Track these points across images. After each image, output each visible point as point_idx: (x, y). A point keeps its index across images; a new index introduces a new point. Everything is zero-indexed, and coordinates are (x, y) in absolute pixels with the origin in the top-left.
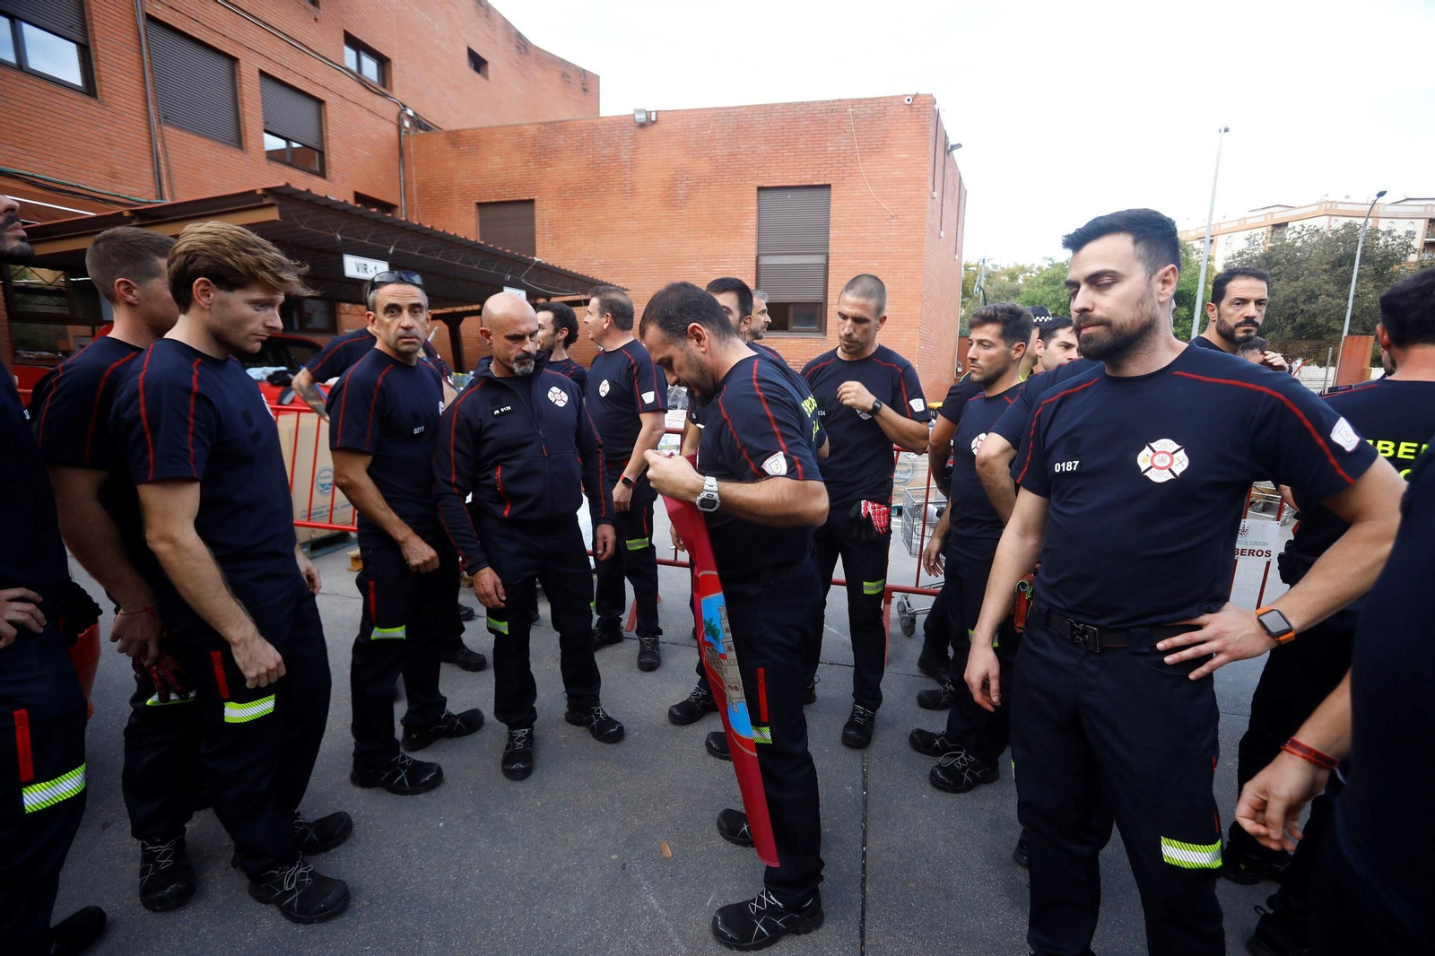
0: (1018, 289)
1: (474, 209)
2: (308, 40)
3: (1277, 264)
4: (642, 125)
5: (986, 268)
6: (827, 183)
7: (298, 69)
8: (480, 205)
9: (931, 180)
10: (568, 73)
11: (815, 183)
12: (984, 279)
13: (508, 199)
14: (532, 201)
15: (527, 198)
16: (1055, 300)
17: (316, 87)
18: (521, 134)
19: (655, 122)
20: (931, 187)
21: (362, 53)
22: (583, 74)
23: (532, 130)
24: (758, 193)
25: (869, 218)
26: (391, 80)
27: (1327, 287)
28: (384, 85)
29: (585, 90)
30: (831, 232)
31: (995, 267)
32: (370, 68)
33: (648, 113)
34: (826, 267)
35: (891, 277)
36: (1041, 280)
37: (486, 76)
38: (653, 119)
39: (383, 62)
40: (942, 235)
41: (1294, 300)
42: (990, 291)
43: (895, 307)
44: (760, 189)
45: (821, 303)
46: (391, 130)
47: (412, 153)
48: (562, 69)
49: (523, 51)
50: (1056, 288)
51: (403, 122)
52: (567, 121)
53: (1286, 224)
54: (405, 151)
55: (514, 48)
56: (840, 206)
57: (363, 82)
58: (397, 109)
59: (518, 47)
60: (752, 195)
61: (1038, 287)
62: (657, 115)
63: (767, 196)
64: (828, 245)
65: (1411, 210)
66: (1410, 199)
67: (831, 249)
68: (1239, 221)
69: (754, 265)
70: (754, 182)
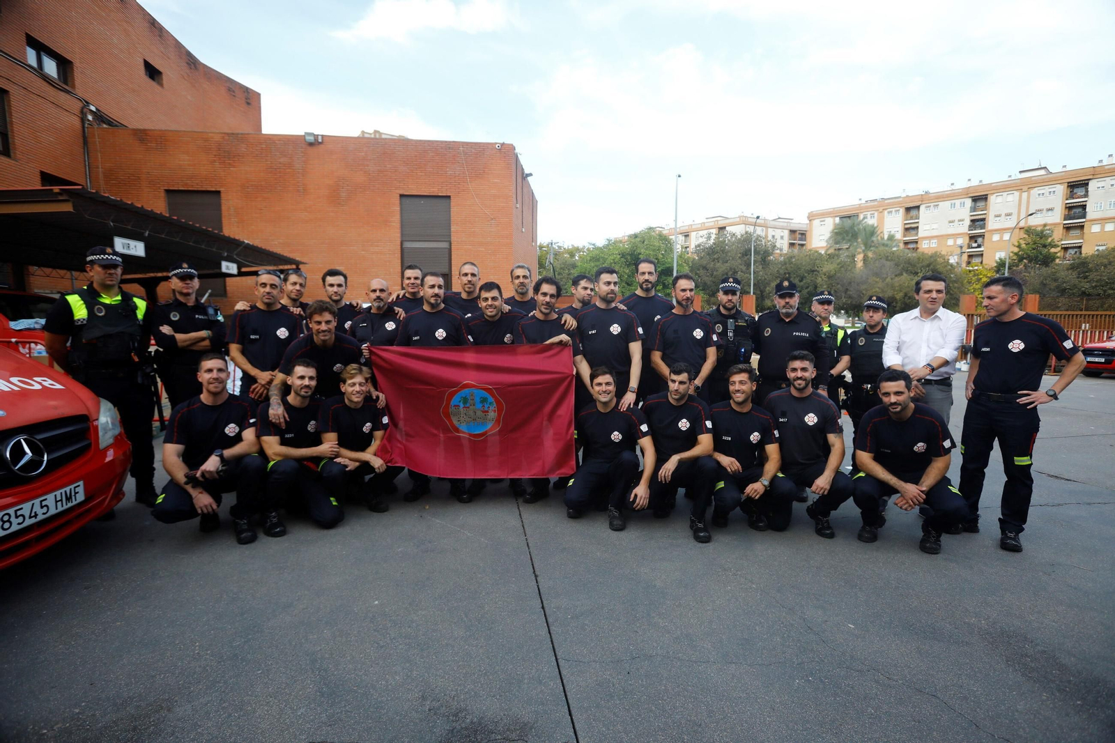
0: (575, 264)
1: (163, 194)
3: (717, 252)
4: (311, 144)
5: (554, 248)
6: (448, 194)
8: (168, 191)
9: (515, 196)
10: (234, 89)
11: (440, 194)
12: (552, 256)
13: (196, 189)
14: (218, 193)
15: (214, 189)
18: (206, 140)
19: (321, 143)
20: (515, 201)
21: (42, 53)
22: (246, 90)
23: (217, 138)
24: (400, 199)
25: (477, 219)
26: (73, 79)
27: (741, 267)
28: (66, 82)
29: (248, 104)
30: (452, 227)
31: (560, 247)
32: (50, 67)
33: (316, 136)
34: (450, 250)
36: (589, 258)
37: (161, 85)
38: (320, 140)
39: (64, 65)
40: (523, 231)
41: (727, 274)
42: (559, 266)
44: (401, 196)
45: (448, 274)
46: (76, 122)
47: (97, 143)
48: (227, 84)
49: (193, 66)
50: (598, 263)
51: (86, 116)
52: (248, 134)
53: (725, 228)
54: (90, 140)
55: (186, 65)
56: (457, 211)
57: (46, 78)
58: (80, 105)
59: (188, 64)
60: (397, 200)
61: (587, 262)
62: (322, 138)
63: (404, 199)
64: (450, 236)
65: (781, 224)
66: (779, 218)
67: (453, 239)
68: (701, 224)
69: (399, 247)
70: (397, 191)
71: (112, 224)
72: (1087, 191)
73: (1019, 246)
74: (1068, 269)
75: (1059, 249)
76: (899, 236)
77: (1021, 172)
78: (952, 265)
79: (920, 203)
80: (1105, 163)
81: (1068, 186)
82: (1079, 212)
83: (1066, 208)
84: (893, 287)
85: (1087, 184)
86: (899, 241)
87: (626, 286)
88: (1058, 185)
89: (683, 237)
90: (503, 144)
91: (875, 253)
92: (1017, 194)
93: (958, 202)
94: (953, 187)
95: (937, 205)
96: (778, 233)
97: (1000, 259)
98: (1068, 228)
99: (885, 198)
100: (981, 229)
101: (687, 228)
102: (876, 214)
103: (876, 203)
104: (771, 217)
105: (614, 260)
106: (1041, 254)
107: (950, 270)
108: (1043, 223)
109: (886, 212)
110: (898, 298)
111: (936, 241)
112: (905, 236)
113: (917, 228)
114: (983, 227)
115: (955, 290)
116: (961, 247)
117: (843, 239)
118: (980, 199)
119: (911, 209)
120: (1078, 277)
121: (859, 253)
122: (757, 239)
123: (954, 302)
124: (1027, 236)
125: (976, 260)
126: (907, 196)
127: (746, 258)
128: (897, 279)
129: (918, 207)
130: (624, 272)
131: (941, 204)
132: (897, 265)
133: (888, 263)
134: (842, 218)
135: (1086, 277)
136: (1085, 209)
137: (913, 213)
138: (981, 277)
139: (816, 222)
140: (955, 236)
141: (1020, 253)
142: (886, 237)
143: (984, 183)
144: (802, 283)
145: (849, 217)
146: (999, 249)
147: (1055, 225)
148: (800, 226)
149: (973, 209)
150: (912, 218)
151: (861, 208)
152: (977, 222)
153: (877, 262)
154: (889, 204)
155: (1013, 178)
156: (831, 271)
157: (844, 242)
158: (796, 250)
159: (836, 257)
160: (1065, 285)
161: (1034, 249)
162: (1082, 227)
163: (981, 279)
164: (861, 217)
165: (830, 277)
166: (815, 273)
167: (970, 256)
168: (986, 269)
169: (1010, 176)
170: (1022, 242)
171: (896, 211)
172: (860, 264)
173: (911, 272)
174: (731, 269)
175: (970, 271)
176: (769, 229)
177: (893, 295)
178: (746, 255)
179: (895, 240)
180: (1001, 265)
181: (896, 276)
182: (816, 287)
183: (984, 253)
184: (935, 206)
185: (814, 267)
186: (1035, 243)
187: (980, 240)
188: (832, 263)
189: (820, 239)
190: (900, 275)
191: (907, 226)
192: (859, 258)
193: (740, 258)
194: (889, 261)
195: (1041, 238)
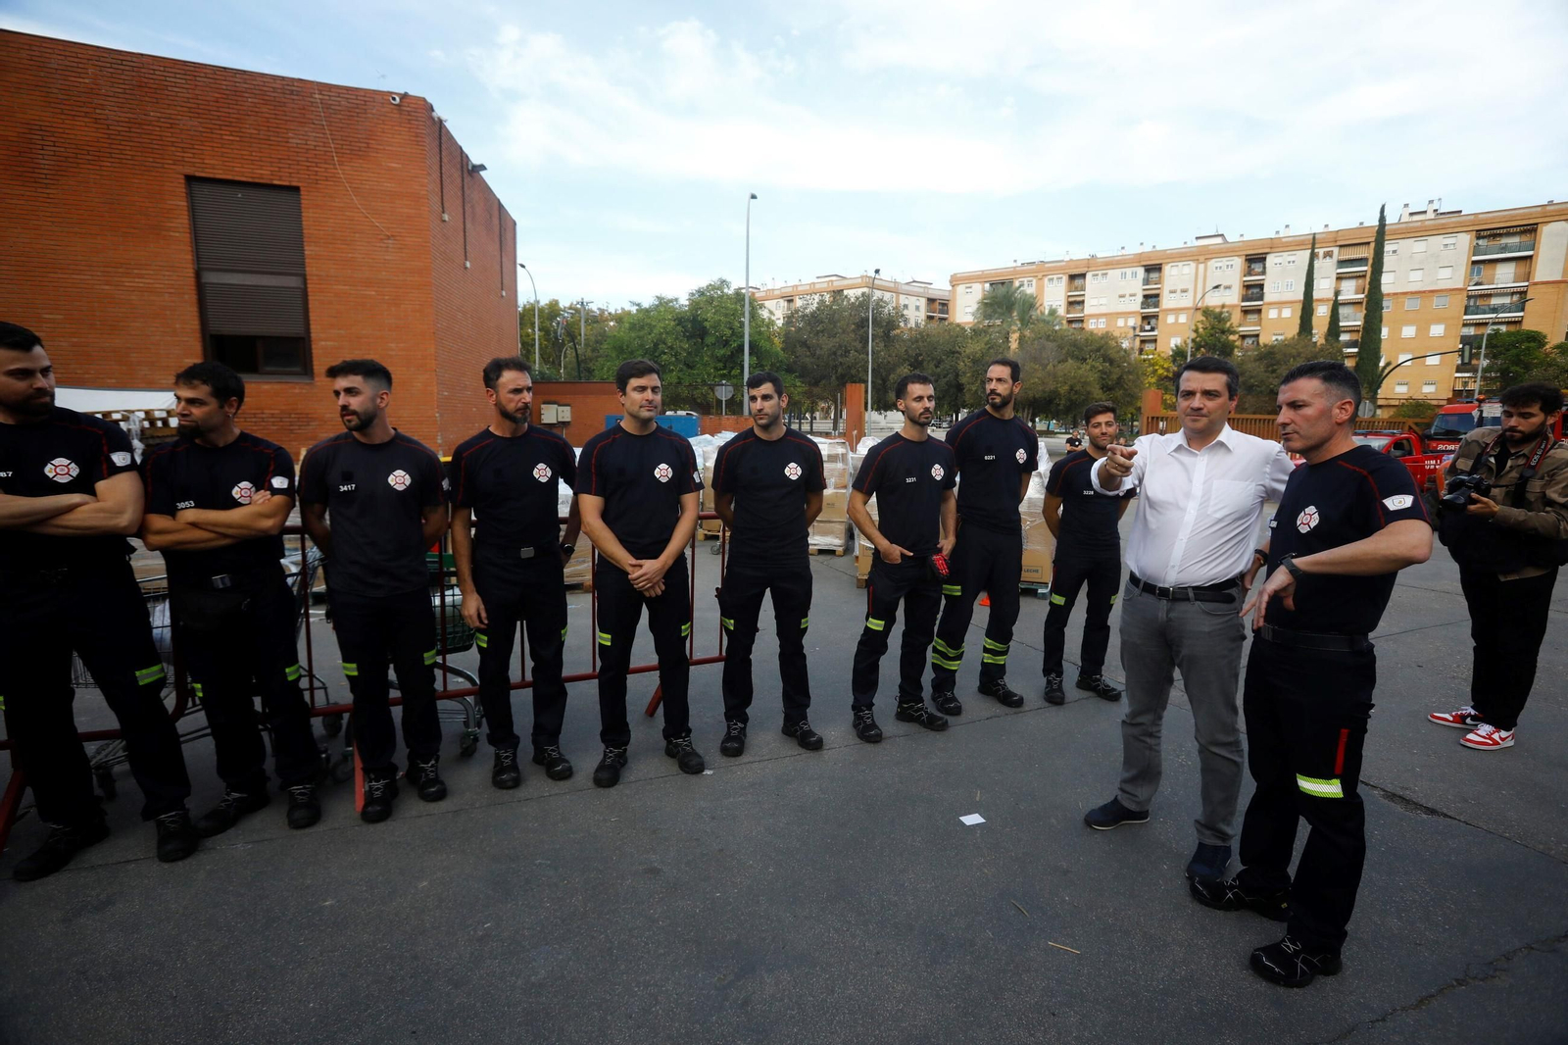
3: (822, 322)
6: (294, 184)
9: (435, 199)
11: (276, 182)
16: (642, 346)
20: (437, 207)
24: (187, 184)
25: (357, 235)
27: (854, 344)
30: (306, 248)
34: (304, 292)
35: (393, 309)
36: (628, 326)
40: (468, 265)
41: (835, 353)
43: (402, 345)
44: (190, 179)
45: (303, 338)
50: (640, 334)
56: (315, 217)
60: (181, 188)
63: (197, 187)
64: (303, 265)
65: (916, 289)
66: (914, 281)
67: (311, 270)
68: (810, 285)
69: (192, 281)
70: (179, 168)
72: (1264, 268)
73: (1196, 331)
74: (1256, 360)
75: (1237, 336)
76: (1061, 311)
77: (1197, 238)
78: (1125, 351)
79: (1086, 269)
80: (1281, 235)
81: (1246, 260)
82: (1257, 293)
83: (1244, 286)
84: (1055, 376)
85: (1265, 259)
86: (1062, 318)
87: (685, 368)
88: (1236, 258)
89: (786, 303)
90: (404, 96)
91: (1032, 331)
92: (1193, 265)
93: (1129, 271)
94: (1124, 252)
95: (1106, 274)
96: (912, 302)
97: (1176, 346)
98: (1246, 312)
99: (1045, 260)
100: (1155, 307)
101: (791, 289)
102: (1034, 283)
103: (1034, 267)
104: (903, 279)
105: (664, 328)
106: (1220, 342)
107: (1124, 356)
108: (1220, 304)
109: (1046, 279)
110: (1063, 392)
111: (1104, 320)
112: (1068, 312)
113: (1083, 302)
114: (1156, 305)
115: (1130, 384)
116: (1134, 328)
117: (995, 312)
118: (1153, 269)
119: (1076, 278)
120: (1266, 371)
121: (1014, 332)
122: (878, 304)
123: (1128, 399)
124: (1204, 319)
125: (1149, 347)
126: (1071, 260)
127: (862, 331)
128: (1060, 366)
129: (1083, 276)
130: (681, 347)
131: (1110, 272)
132: (1060, 347)
133: (1050, 345)
134: (991, 285)
135: (1274, 371)
136: (1262, 289)
137: (1078, 282)
138: (1157, 367)
139: (961, 289)
140: (1126, 315)
141: (1198, 339)
142: (1047, 312)
143: (1158, 248)
144: (939, 370)
145: (1003, 283)
146: (1175, 333)
147: (1234, 306)
148: (940, 293)
149: (1146, 282)
150: (1076, 289)
151: (1015, 272)
152: (1151, 299)
153: (1036, 342)
154: (1050, 269)
155: (1189, 245)
156: (976, 353)
157: (996, 316)
158: (934, 325)
159: (983, 334)
160: (1252, 380)
161: (1212, 335)
162: (1259, 311)
163: (1157, 370)
164: (1017, 284)
165: (975, 361)
166: (956, 355)
167: (1142, 342)
168: (1163, 358)
169: (1185, 243)
170: (1200, 326)
171: (1058, 278)
172: (1014, 345)
173: (1077, 358)
174: (840, 346)
175: (1144, 360)
176: (901, 296)
177: (1057, 388)
178: (863, 327)
179: (1058, 316)
180: (1179, 353)
181: (1059, 362)
182: (957, 375)
183: (1158, 338)
184: (1103, 274)
185: (954, 347)
186: (1213, 328)
187: (1153, 321)
188: (978, 342)
189: (965, 311)
190: (1064, 361)
191: (1071, 299)
192: (1014, 337)
193: (853, 331)
194: (1051, 341)
195: (1219, 322)
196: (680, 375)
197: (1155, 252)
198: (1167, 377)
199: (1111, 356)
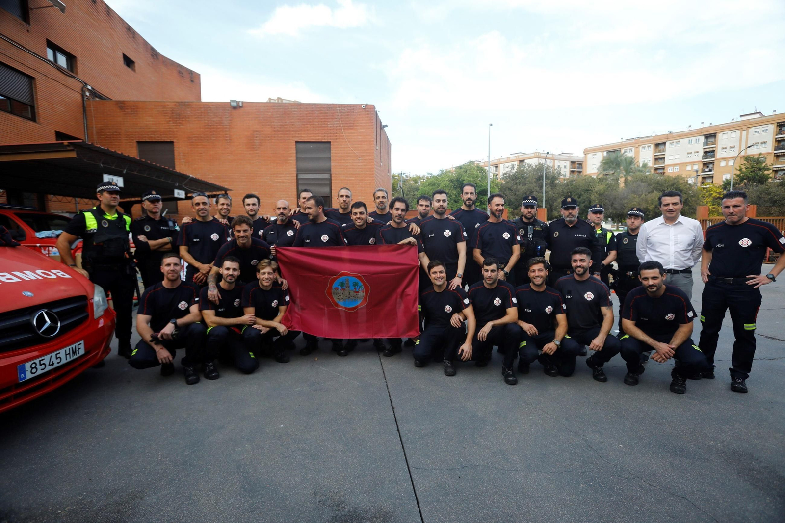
0: (418, 188)
1: (135, 144)
2: (23, 42)
3: (519, 178)
4: (235, 108)
5: (403, 177)
6: (329, 141)
7: (17, 59)
8: (139, 143)
9: (375, 141)
10: (182, 72)
11: (323, 141)
12: (402, 183)
13: (157, 140)
14: (172, 143)
15: (169, 140)
17: (30, 70)
18: (164, 107)
19: (241, 107)
20: (375, 144)
21: (57, 52)
22: (191, 72)
23: (171, 105)
24: (296, 144)
25: (349, 157)
26: (77, 68)
27: (536, 188)
28: (72, 71)
29: (192, 81)
30: (332, 163)
31: (407, 176)
32: (62, 61)
33: (238, 102)
34: (330, 179)
36: (427, 184)
37: (134, 70)
38: (241, 105)
39: (71, 59)
40: (382, 165)
42: (406, 189)
44: (297, 142)
45: (329, 196)
46: (79, 97)
47: (92, 111)
48: (178, 69)
49: (155, 57)
50: (434, 187)
51: (85, 93)
52: (192, 102)
53: (524, 161)
54: (87, 109)
55: (150, 56)
56: (336, 152)
57: (59, 68)
58: (81, 85)
59: (152, 56)
60: (293, 145)
61: (426, 187)
62: (242, 103)
63: (301, 146)
64: (330, 169)
65: (565, 157)
66: (563, 153)
67: (332, 171)
68: (507, 158)
69: (295, 177)
70: (294, 139)
71: (102, 165)
73: (740, 170)
74: (778, 186)
75: (771, 171)
76: (650, 164)
77: (741, 116)
78: (690, 185)
79: (666, 140)
81: (777, 126)
83: (776, 141)
84: (646, 201)
86: (651, 168)
87: (454, 203)
88: (770, 125)
89: (494, 168)
90: (366, 105)
91: (633, 177)
92: (738, 132)
93: (694, 139)
94: (691, 128)
95: (679, 142)
96: (562, 164)
97: (726, 179)
98: (777, 156)
99: (640, 137)
101: (497, 161)
102: (633, 149)
103: (633, 141)
104: (557, 152)
105: (445, 184)
106: (757, 175)
107: (689, 188)
108: (758, 152)
109: (641, 147)
110: (650, 208)
111: (678, 167)
112: (655, 164)
113: (664, 158)
114: (713, 157)
115: (693, 203)
116: (697, 171)
117: (610, 167)
118: (710, 136)
119: (659, 145)
121: (621, 177)
122: (547, 168)
123: (692, 211)
124: (746, 163)
125: (708, 181)
126: (656, 135)
127: (539, 182)
128: (649, 195)
129: (664, 144)
130: (452, 193)
131: (681, 141)
132: (649, 185)
133: (643, 184)
134: (608, 152)
137: (661, 147)
138: (712, 192)
139: (590, 156)
140: (692, 164)
141: (741, 175)
142: (641, 165)
143: (714, 124)
144: (580, 199)
145: (614, 151)
146: (725, 172)
147: (768, 154)
148: (578, 158)
149: (706, 144)
150: (660, 151)
151: (622, 145)
152: (709, 153)
153: (635, 183)
154: (642, 142)
155: (735, 120)
156: (601, 190)
157: (610, 169)
158: (575, 176)
159: (604, 180)
160: (776, 197)
161: (752, 172)
163: (712, 194)
164: (623, 151)
165: (600, 195)
166: (589, 192)
167: (704, 178)
168: (716, 187)
169: (733, 119)
170: (743, 167)
171: (648, 146)
172: (622, 185)
173: (660, 190)
174: (528, 190)
175: (704, 189)
176: (556, 161)
177: (647, 206)
178: (540, 180)
179: (648, 167)
180: (727, 183)
181: (649, 193)
182: (590, 202)
183: (714, 175)
184: (677, 142)
185: (589, 187)
186: (753, 168)
187: (711, 166)
188: (602, 184)
189: (593, 168)
190: (652, 192)
191: (656, 157)
192: (622, 181)
193: (535, 182)
194: (644, 182)
195: (757, 164)
196: (452, 206)
197: (711, 127)
198: (719, 197)
199: (681, 188)
